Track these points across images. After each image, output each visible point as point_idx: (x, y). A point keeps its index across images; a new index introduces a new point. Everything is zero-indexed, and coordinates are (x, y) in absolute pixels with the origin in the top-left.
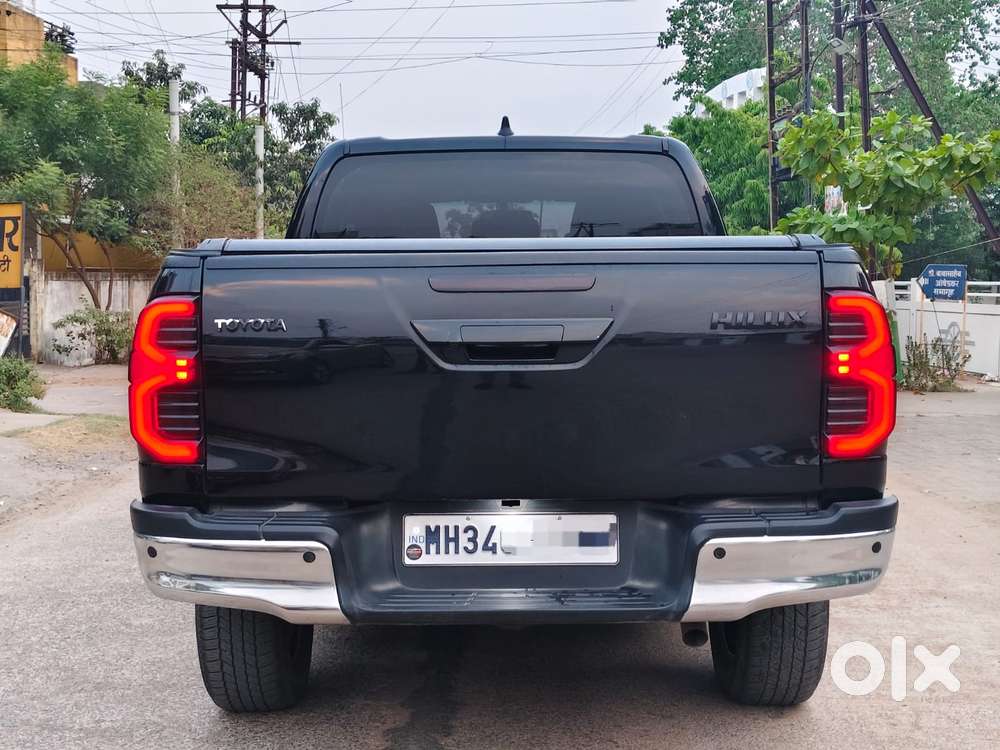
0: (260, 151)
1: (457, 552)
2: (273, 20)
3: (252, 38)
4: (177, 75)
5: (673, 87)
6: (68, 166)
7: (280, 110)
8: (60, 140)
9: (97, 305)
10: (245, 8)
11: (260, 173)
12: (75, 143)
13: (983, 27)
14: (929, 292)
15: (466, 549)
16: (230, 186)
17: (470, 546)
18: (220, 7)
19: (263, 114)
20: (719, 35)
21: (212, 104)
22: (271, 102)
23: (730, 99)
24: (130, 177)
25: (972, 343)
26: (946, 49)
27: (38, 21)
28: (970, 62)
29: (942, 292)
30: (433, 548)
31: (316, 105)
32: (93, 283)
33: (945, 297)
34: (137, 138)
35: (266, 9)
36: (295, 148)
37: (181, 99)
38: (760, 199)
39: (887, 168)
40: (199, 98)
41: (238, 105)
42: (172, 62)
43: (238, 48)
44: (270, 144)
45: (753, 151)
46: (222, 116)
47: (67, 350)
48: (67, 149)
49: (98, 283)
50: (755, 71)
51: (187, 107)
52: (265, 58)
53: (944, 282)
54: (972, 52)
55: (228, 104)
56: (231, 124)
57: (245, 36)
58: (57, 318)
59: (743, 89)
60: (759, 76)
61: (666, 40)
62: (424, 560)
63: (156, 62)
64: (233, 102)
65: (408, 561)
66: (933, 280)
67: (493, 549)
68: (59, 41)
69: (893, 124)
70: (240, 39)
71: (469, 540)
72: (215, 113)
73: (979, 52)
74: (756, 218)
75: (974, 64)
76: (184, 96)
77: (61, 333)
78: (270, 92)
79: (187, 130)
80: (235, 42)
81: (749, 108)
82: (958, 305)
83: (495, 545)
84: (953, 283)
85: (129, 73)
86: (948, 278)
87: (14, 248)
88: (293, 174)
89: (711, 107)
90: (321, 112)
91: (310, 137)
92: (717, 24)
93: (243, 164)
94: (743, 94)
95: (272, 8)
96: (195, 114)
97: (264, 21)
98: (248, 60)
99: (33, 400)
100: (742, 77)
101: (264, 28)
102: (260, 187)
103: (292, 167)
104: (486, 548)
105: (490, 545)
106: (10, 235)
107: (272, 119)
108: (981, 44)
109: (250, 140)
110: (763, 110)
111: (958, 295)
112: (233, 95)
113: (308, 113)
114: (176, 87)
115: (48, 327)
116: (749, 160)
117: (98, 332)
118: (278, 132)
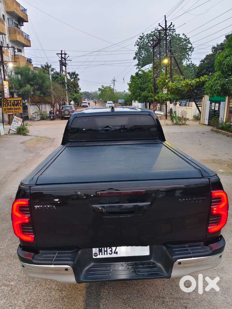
0: (66, 81)
1: (107, 254)
2: (67, 56)
3: (63, 59)
4: (50, 67)
5: (136, 67)
6: (32, 85)
7: (69, 73)
8: (30, 81)
9: (40, 110)
10: (61, 54)
11: (66, 85)
12: (33, 81)
13: (189, 55)
14: (180, 105)
15: (109, 253)
16: (61, 88)
17: (111, 253)
18: (57, 54)
19: (66, 74)
20: (144, 57)
21: (57, 72)
22: (67, 72)
23: (146, 69)
24: (43, 87)
25: (187, 114)
26: (182, 59)
27: (25, 58)
28: (186, 61)
29: (182, 105)
30: (101, 253)
31: (75, 72)
32: (39, 106)
33: (183, 106)
34: (44, 80)
35: (65, 54)
36: (72, 80)
37: (51, 71)
38: (151, 88)
39: (176, 86)
40: (55, 71)
41: (62, 72)
42: (49, 64)
43: (61, 61)
44: (68, 79)
45: (150, 79)
46: (59, 74)
47: (35, 118)
48: (32, 82)
49: (40, 106)
50: (150, 64)
51: (52, 73)
52: (65, 63)
53: (183, 103)
54: (187, 60)
55: (60, 72)
56: (61, 76)
57: (62, 59)
58: (33, 112)
59: (148, 67)
60: (151, 65)
61: (135, 58)
62: (98, 257)
63: (46, 64)
64: (61, 72)
65: (94, 257)
66: (181, 103)
67: (117, 253)
68: (29, 61)
69: (177, 77)
70: (61, 60)
71: (110, 251)
72: (58, 74)
73: (188, 59)
74: (150, 91)
75: (187, 62)
76: (52, 70)
77: (34, 115)
78: (67, 70)
79: (53, 77)
80: (60, 60)
81: (149, 71)
82: (185, 107)
83: (117, 252)
84: (184, 104)
85: (42, 67)
86: (184, 103)
87: (21, 106)
88: (72, 85)
89: (143, 71)
90: (76, 73)
91: (74, 78)
92: (143, 55)
93: (63, 83)
94: (148, 68)
95: (66, 54)
96: (54, 74)
97: (65, 56)
98: (63, 64)
99: (27, 133)
100: (148, 65)
101: (65, 58)
102: (66, 88)
103: (72, 84)
104: (115, 253)
105: (116, 252)
106: (20, 103)
107: (68, 75)
108: (188, 58)
109: (64, 79)
110: (152, 71)
111: (185, 105)
112: (60, 70)
113: (74, 74)
114: (50, 69)
115: (31, 114)
116: (150, 81)
117: (40, 115)
118: (69, 78)
